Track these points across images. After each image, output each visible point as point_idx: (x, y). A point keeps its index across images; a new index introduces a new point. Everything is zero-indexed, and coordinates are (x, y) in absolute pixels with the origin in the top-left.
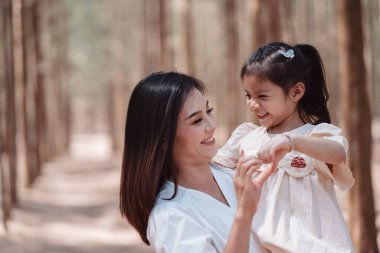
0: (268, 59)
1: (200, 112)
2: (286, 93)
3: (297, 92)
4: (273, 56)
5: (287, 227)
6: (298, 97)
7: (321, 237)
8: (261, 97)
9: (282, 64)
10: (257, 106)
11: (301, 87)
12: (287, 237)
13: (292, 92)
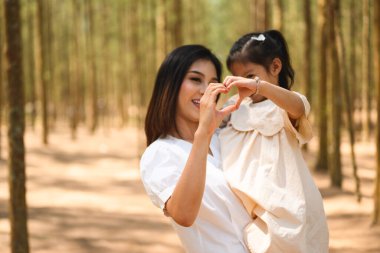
0: (245, 47)
2: (267, 70)
4: (248, 43)
6: (278, 71)
11: (278, 62)
13: (272, 67)
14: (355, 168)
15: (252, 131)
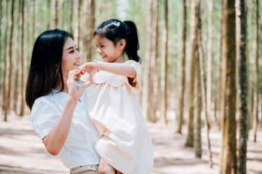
0: (106, 27)
1: (73, 47)
2: (115, 44)
3: (122, 44)
4: (109, 25)
5: (104, 112)
6: (123, 47)
7: (122, 118)
8: (102, 46)
9: (113, 30)
10: (100, 51)
11: (124, 42)
12: (103, 116)
13: (118, 44)
14: (210, 146)
15: (105, 83)
